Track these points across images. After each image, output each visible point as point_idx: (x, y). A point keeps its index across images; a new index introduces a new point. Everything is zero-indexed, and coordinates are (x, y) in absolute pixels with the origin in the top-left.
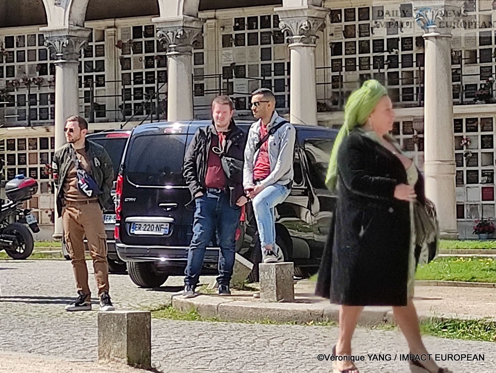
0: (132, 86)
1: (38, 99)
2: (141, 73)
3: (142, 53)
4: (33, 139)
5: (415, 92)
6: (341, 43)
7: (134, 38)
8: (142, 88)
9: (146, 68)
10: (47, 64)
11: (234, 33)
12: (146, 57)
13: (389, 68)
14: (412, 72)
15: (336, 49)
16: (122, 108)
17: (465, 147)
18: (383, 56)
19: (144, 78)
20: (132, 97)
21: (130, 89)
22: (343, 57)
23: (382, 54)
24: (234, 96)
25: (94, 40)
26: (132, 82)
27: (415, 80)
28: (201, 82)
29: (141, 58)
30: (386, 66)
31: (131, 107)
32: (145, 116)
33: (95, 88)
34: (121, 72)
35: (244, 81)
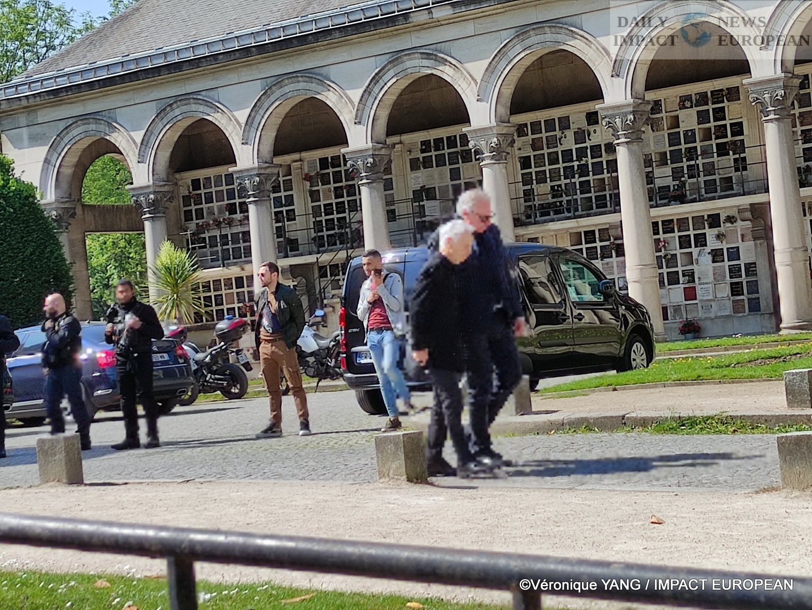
0: (323, 218)
1: (230, 239)
2: (331, 204)
3: (330, 184)
4: (228, 279)
5: (608, 198)
6: (530, 156)
7: (321, 169)
8: (333, 219)
9: (336, 198)
10: (235, 203)
11: (421, 156)
12: (335, 188)
13: (580, 177)
14: (604, 179)
15: (525, 163)
16: (315, 241)
17: (663, 249)
18: (573, 166)
19: (335, 209)
20: (324, 229)
21: (321, 221)
22: (533, 170)
23: (572, 164)
24: (427, 219)
25: (281, 175)
26: (323, 214)
27: (607, 187)
28: (392, 207)
29: (330, 189)
30: (577, 176)
31: (324, 238)
32: (339, 246)
33: (287, 223)
34: (310, 205)
35: (435, 203)
